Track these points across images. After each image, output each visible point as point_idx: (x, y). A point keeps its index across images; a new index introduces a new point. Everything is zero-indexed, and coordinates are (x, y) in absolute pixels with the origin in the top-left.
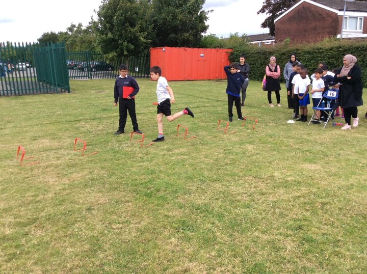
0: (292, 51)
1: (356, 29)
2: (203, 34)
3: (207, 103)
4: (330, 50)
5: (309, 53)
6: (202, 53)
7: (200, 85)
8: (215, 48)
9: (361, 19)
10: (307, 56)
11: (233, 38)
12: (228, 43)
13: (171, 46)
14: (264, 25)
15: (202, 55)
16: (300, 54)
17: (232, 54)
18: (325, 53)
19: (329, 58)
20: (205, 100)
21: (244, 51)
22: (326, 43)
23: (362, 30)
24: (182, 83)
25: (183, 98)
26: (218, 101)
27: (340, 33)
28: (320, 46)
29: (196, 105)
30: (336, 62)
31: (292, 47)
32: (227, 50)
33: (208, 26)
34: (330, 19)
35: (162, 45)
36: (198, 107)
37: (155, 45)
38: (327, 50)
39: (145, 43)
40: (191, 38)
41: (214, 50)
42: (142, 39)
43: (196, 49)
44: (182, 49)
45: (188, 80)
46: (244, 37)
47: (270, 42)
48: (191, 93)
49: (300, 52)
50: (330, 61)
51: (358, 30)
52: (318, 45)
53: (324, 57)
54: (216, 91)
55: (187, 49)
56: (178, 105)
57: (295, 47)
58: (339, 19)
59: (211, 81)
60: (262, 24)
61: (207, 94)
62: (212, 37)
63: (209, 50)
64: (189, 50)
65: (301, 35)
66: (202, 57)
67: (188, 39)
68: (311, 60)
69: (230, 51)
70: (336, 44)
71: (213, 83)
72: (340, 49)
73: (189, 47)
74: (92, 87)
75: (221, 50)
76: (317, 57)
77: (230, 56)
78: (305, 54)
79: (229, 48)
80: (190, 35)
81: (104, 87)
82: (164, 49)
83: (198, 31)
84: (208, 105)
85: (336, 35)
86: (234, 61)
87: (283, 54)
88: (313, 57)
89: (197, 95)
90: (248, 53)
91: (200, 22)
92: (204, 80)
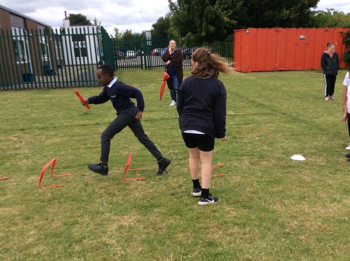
6: (302, 34)
8: (323, 27)
15: (302, 37)
32: (341, 30)
39: (229, 23)
41: (321, 30)
42: (225, 18)
43: (293, 30)
44: (273, 30)
45: (281, 70)
55: (280, 29)
63: (313, 30)
64: (283, 31)
66: (302, 39)
69: (346, 30)
73: (284, 27)
75: (332, 30)
77: (345, 38)
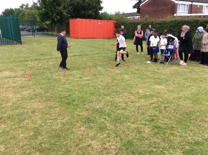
0: (150, 23)
1: (185, 11)
2: (100, 11)
4: (171, 22)
5: (159, 24)
6: (99, 22)
7: (99, 41)
8: (107, 20)
9: (187, 5)
10: (158, 26)
11: (117, 14)
12: (114, 17)
13: (82, 18)
14: (134, 7)
15: (99, 24)
16: (154, 24)
17: (116, 23)
18: (167, 24)
19: (170, 27)
20: (101, 50)
21: (123, 22)
22: (168, 19)
23: (188, 12)
24: (88, 40)
25: (88, 48)
26: (108, 50)
27: (176, 13)
28: (165, 20)
29: (96, 52)
30: (173, 29)
31: (149, 20)
32: (114, 21)
33: (103, 7)
34: (171, 5)
35: (77, 18)
36: (97, 54)
37: (72, 17)
38: (169, 23)
39: (66, 16)
40: (93, 14)
41: (106, 21)
42: (65, 13)
43: (96, 20)
44: (88, 20)
45: (92, 38)
46: (123, 14)
47: (138, 17)
48: (93, 46)
49: (154, 23)
50: (171, 28)
51: (186, 12)
52: (164, 20)
53: (167, 27)
54: (107, 45)
55: (91, 20)
56: (86, 53)
57: (152, 21)
58: (176, 5)
59: (105, 39)
60: (133, 7)
61: (102, 46)
62: (105, 13)
63: (103, 21)
64: (92, 20)
65: (155, 13)
67: (91, 14)
68: (160, 28)
69: (115, 22)
70: (174, 19)
71: (106, 40)
72: (176, 22)
73: (92, 19)
74: (35, 41)
75: (110, 21)
76: (163, 26)
77: (115, 25)
78: (157, 24)
79: (115, 20)
80: (92, 12)
81: (42, 41)
82: (77, 20)
83: (97, 10)
85: (174, 14)
86: (118, 28)
87: (145, 24)
88: (161, 26)
89: (96, 47)
90: (125, 23)
91: (98, 5)
92: (101, 38)
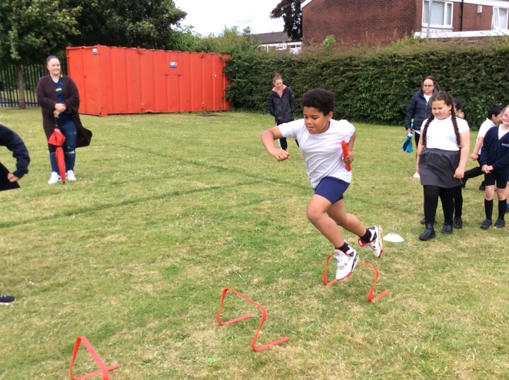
0: (342, 61)
1: (443, 24)
3: (198, 179)
16: (356, 66)
17: (230, 63)
21: (251, 60)
23: (451, 26)
28: (393, 52)
49: (355, 62)
51: (446, 26)
52: (389, 50)
69: (226, 57)
71: (199, 121)
77: (226, 68)
79: (223, 53)
84: (200, 185)
